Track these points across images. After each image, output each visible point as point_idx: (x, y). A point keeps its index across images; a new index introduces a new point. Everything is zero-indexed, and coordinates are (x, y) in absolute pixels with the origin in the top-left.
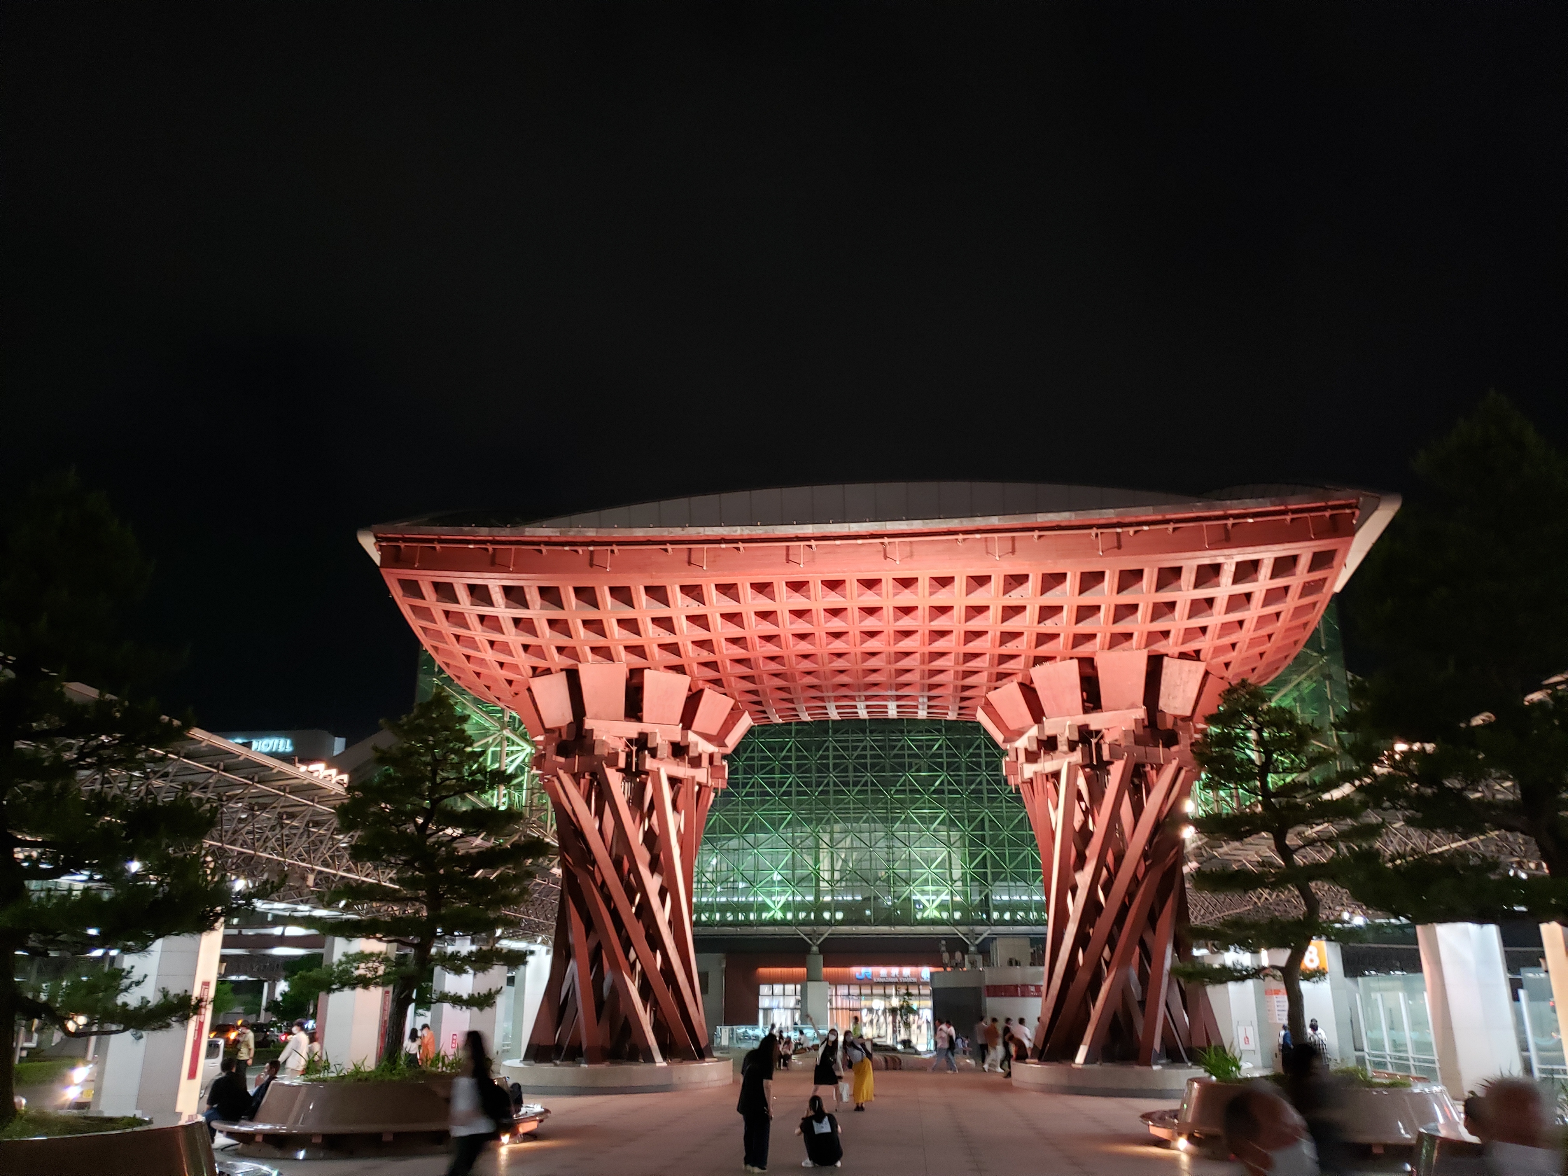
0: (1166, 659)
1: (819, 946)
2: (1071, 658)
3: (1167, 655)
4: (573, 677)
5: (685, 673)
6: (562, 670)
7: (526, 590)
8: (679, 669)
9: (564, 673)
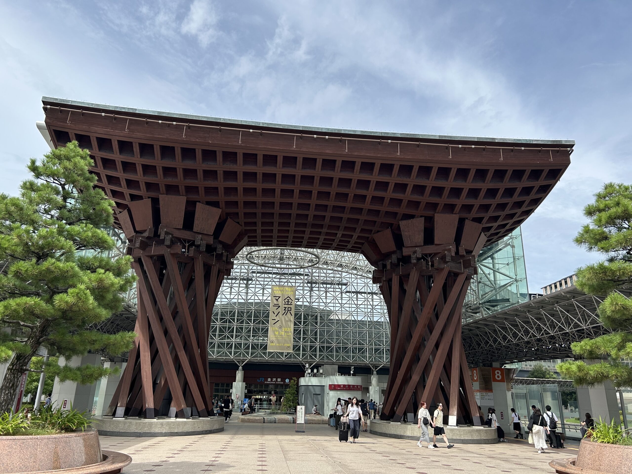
0: (467, 221)
1: (242, 367)
2: (421, 216)
3: (467, 218)
4: (155, 202)
5: (219, 207)
6: (149, 198)
7: (134, 145)
8: (215, 204)
9: (150, 199)
